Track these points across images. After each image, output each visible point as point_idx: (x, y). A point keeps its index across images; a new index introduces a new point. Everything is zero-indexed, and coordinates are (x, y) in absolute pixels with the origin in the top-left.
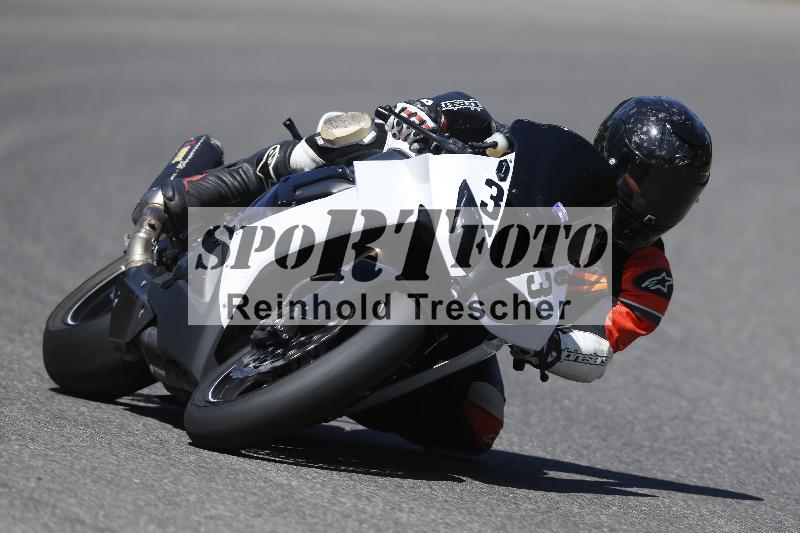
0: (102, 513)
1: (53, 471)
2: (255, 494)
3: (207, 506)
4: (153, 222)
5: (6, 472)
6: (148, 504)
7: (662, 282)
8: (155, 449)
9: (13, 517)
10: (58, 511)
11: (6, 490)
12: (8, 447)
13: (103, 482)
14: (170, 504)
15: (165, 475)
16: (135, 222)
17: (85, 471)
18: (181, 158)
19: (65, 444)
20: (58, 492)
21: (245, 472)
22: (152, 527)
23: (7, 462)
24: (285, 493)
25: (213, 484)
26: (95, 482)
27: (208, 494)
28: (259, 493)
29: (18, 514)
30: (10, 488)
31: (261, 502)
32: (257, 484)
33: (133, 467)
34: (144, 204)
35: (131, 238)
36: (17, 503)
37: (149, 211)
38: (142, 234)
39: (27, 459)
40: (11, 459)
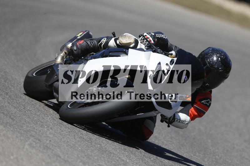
0: (67, 156)
1: (55, 140)
2: (115, 161)
3: (99, 161)
4: (66, 52)
5: (41, 137)
6: (81, 156)
7: (208, 102)
8: (88, 140)
9: (40, 151)
10: (54, 152)
11: (39, 142)
12: (43, 129)
13: (70, 147)
14: (88, 158)
15: (89, 149)
16: (61, 50)
17: (65, 142)
18: (79, 36)
19: (61, 132)
20: (55, 146)
21: (114, 154)
22: (81, 164)
23: (42, 133)
24: (124, 163)
25: (103, 155)
26: (67, 146)
27: (100, 158)
28: (116, 161)
29: (41, 150)
30: (41, 141)
31: (116, 164)
32: (117, 159)
33: (80, 144)
34: (65, 46)
35: (59, 55)
36: (42, 146)
37: (66, 48)
38: (62, 54)
39: (48, 134)
40: (43, 133)
